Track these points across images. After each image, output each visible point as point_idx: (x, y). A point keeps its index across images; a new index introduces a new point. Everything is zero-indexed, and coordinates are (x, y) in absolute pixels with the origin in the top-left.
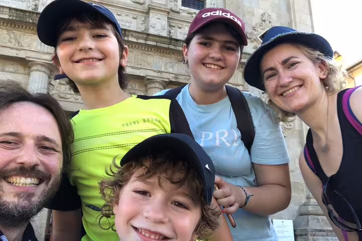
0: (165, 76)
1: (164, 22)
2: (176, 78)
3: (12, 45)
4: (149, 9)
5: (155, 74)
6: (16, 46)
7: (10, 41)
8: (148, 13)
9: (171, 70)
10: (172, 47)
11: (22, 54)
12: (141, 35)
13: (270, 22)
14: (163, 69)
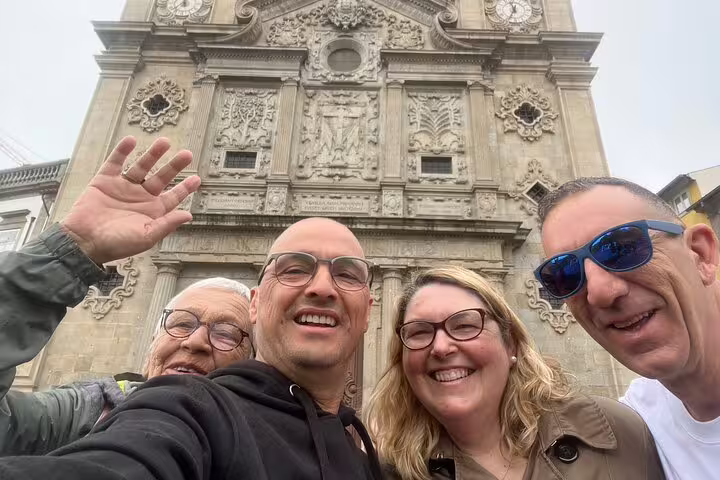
0: (402, 262)
1: (399, 198)
2: (416, 262)
3: (239, 252)
4: (381, 186)
5: (390, 262)
6: (244, 251)
7: (238, 248)
8: (381, 190)
9: (408, 254)
10: (407, 228)
11: (249, 260)
12: (370, 221)
13: (540, 172)
14: (400, 255)
